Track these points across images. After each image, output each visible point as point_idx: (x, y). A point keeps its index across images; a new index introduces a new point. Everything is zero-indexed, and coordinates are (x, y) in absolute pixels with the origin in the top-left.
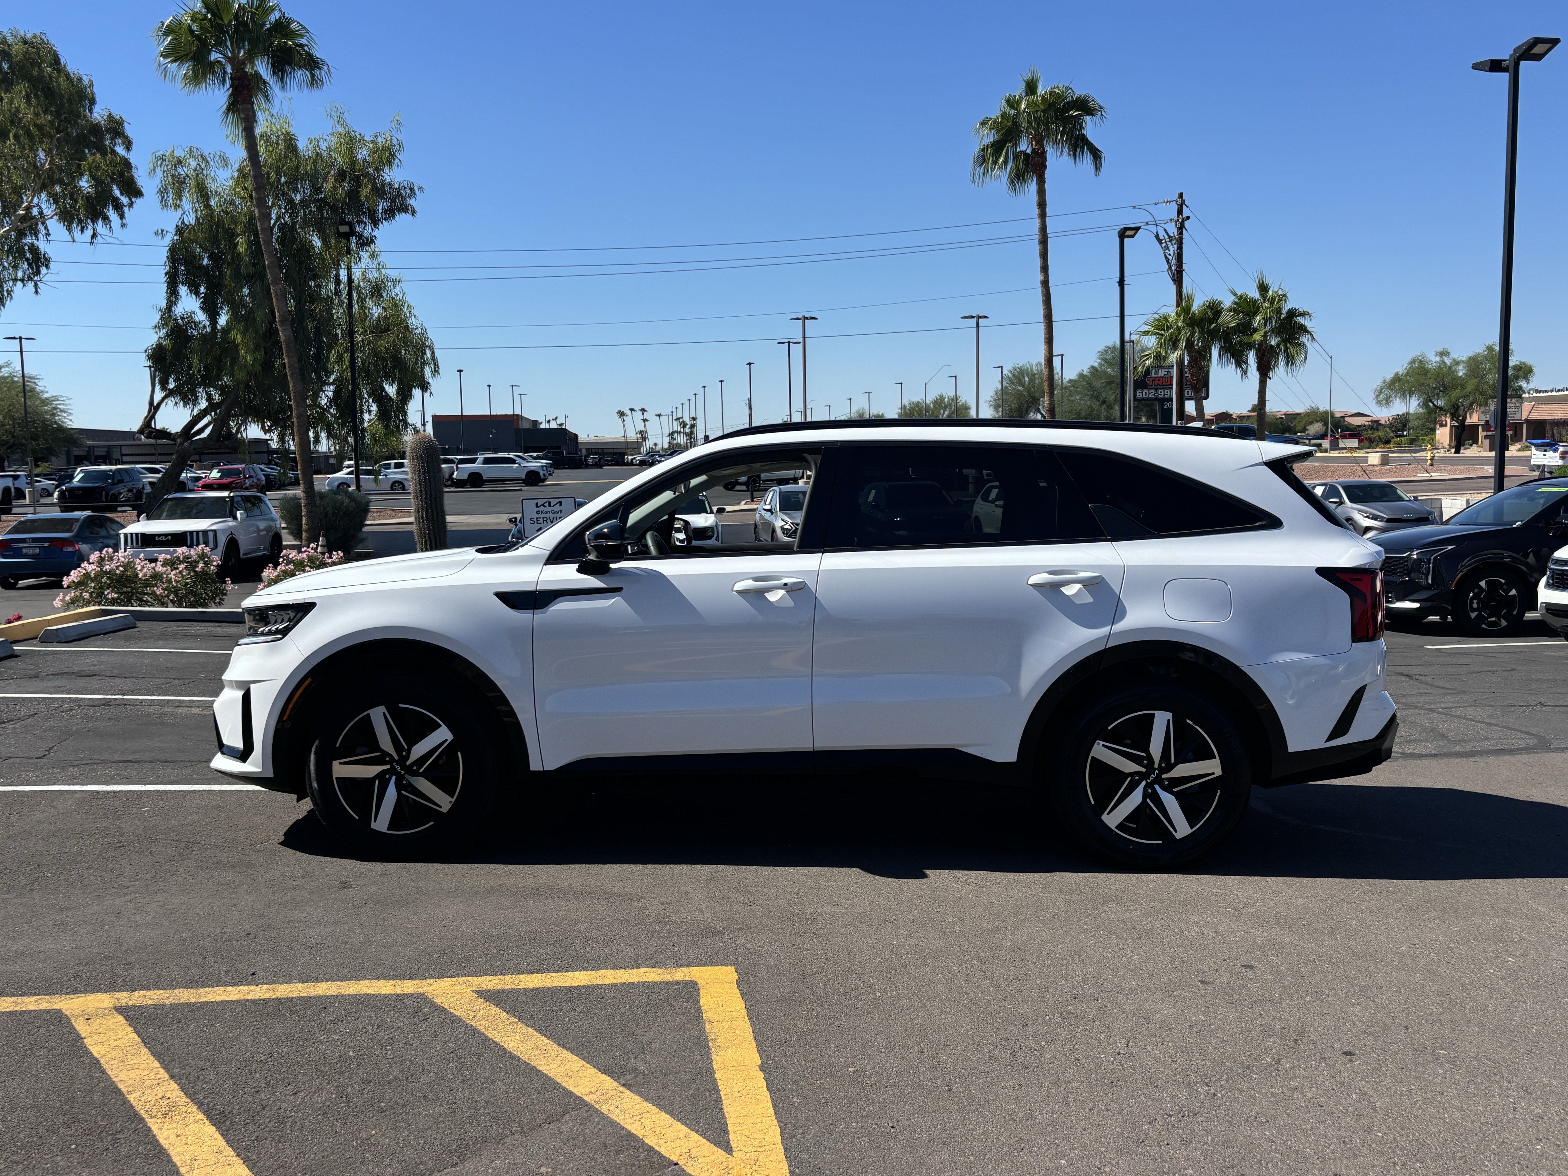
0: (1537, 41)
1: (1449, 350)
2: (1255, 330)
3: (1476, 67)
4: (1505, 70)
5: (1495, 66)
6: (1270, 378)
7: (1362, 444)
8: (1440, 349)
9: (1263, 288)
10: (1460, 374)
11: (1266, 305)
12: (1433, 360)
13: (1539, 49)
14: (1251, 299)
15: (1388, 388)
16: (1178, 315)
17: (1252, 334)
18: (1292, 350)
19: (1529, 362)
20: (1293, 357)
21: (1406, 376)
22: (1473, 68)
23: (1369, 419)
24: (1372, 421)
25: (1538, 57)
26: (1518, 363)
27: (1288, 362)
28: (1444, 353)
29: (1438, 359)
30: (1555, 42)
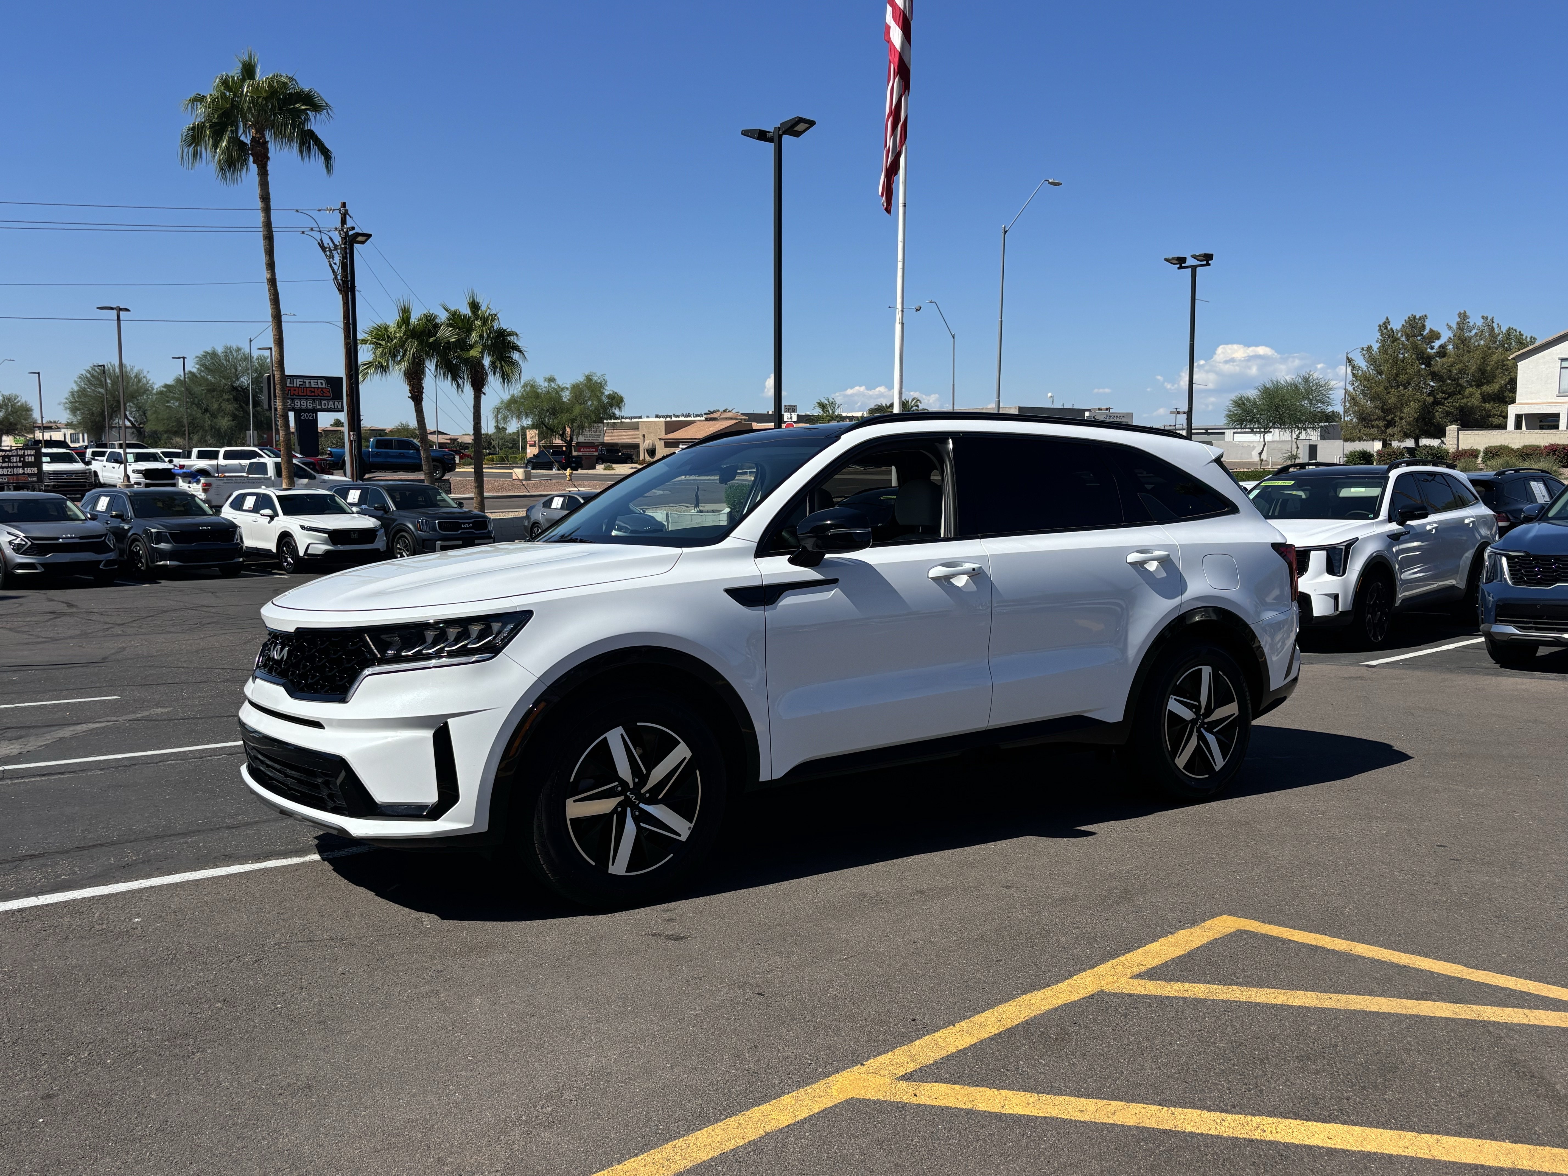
0: (800, 120)
1: (555, 377)
2: (472, 347)
3: (745, 133)
4: (770, 140)
5: (762, 135)
6: (485, 394)
7: (464, 461)
8: (548, 376)
9: (474, 306)
10: (565, 400)
11: (478, 323)
12: (543, 385)
13: (801, 127)
14: (465, 316)
15: (505, 408)
16: (399, 326)
17: (468, 350)
18: (507, 368)
19: (621, 392)
20: (508, 375)
21: (521, 398)
22: (742, 134)
23: (448, 437)
24: (450, 439)
25: (797, 134)
26: (611, 393)
27: (504, 379)
28: (551, 380)
29: (546, 384)
30: (812, 123)
